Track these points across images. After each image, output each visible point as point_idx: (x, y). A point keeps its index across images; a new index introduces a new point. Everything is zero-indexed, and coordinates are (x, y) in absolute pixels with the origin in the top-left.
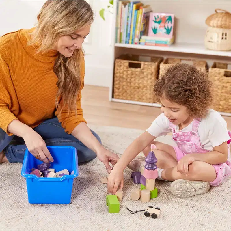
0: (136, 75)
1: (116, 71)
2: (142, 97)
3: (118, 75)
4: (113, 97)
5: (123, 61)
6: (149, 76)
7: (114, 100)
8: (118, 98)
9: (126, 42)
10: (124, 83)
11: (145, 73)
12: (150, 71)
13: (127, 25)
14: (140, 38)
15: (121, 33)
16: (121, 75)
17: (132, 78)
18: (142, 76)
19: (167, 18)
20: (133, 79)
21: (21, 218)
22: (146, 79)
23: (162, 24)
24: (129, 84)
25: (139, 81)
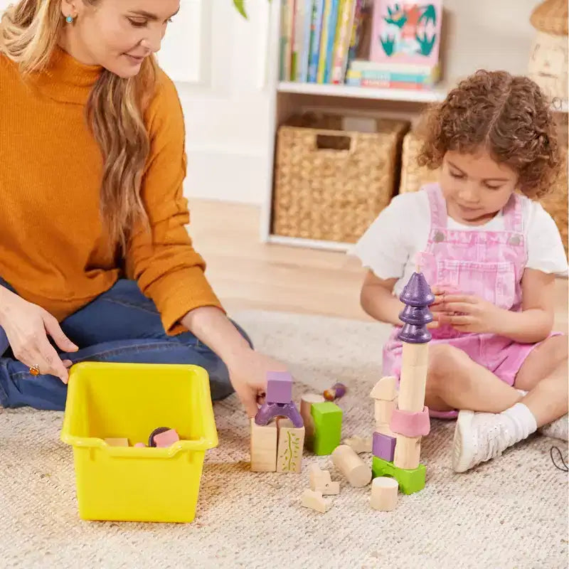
0: (338, 168)
1: (281, 159)
2: (353, 229)
3: (285, 170)
4: (272, 231)
5: (300, 132)
6: (374, 173)
7: (275, 239)
8: (287, 235)
9: (308, 80)
10: (305, 193)
11: (362, 165)
12: (374, 159)
13: (312, 32)
14: (348, 67)
15: (293, 56)
16: (296, 169)
17: (324, 177)
18: (353, 171)
19: (423, 11)
20: (328, 181)
21: (48, 553)
22: (364, 179)
23: (408, 28)
24: (316, 195)
25: (345, 184)
